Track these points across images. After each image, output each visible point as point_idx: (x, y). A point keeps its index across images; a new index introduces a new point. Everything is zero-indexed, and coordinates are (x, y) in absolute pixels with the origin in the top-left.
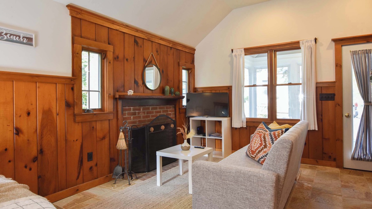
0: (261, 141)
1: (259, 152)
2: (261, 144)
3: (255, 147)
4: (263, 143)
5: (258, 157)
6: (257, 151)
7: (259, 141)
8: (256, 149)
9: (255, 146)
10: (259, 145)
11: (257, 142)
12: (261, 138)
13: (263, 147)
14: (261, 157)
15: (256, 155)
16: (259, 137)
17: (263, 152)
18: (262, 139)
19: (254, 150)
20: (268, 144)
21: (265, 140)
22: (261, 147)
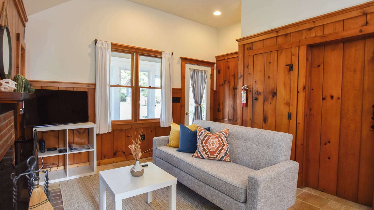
0: (219, 141)
1: (220, 151)
2: (220, 144)
3: (215, 148)
4: (221, 142)
5: (220, 156)
6: (218, 151)
7: (217, 142)
8: (216, 149)
9: (215, 146)
10: (219, 145)
11: (215, 143)
12: (217, 138)
13: (222, 146)
14: (223, 156)
15: (217, 155)
16: (216, 138)
17: (223, 150)
18: (219, 139)
19: (215, 151)
20: (225, 142)
21: (222, 140)
22: (221, 146)
